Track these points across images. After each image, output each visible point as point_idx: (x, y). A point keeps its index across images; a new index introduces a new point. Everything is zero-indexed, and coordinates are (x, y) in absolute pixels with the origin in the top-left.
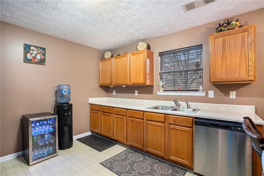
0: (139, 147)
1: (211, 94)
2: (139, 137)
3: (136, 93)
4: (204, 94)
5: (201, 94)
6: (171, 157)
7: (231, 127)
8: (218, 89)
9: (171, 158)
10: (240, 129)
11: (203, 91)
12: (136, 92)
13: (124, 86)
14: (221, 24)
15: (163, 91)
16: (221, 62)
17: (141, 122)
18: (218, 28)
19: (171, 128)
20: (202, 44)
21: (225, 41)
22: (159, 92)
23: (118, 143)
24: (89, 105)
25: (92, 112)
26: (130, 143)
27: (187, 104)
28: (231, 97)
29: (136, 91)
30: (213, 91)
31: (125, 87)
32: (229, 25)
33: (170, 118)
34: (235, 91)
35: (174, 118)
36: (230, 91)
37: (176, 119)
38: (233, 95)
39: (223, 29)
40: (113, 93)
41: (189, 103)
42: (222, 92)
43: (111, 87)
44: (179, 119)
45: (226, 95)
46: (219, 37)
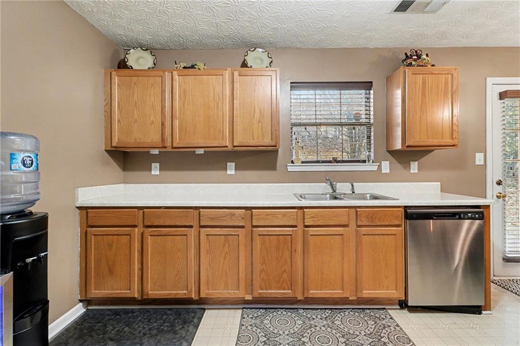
0: (287, 296)
1: (386, 167)
2: (285, 271)
3: (231, 169)
4: (375, 168)
5: (371, 167)
6: (364, 292)
7: (459, 214)
8: (395, 159)
9: (364, 296)
10: (470, 215)
11: (373, 162)
12: (230, 166)
13: (201, 151)
14: (409, 54)
15: (302, 163)
16: (419, 114)
17: (291, 233)
18: (405, 60)
19: (363, 233)
20: (372, 82)
21: (425, 82)
22: (291, 164)
23: (208, 304)
24: (78, 211)
25: (94, 235)
26: (259, 293)
27: (352, 185)
28: (412, 171)
29: (228, 164)
30: (388, 162)
31: (203, 153)
32: (420, 60)
33: (361, 214)
34: (417, 162)
35: (369, 214)
36: (411, 162)
37: (374, 214)
38: (414, 167)
39: (414, 63)
40: (151, 170)
41: (354, 184)
42: (400, 163)
43: (151, 153)
44: (374, 213)
45: (405, 168)
46: (418, 74)
